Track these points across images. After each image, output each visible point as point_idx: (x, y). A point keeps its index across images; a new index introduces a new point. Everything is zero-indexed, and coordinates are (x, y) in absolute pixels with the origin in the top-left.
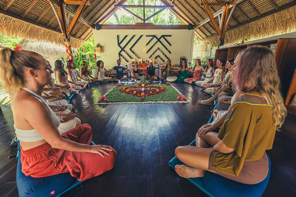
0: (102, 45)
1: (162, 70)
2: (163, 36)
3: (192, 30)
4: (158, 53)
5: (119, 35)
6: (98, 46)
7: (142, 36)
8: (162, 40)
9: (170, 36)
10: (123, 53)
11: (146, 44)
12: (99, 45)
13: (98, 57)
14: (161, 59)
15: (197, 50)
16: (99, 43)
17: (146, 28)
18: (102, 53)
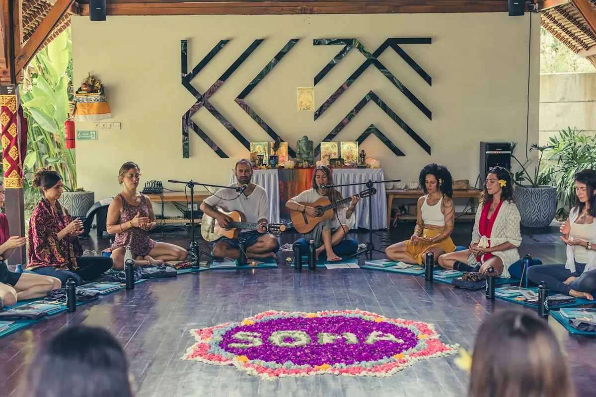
0: (106, 80)
1: (391, 197)
2: (393, 43)
3: (527, 14)
4: (373, 115)
5: (190, 39)
6: (92, 85)
7: (293, 43)
8: (390, 58)
9: (428, 41)
10: (203, 117)
11: (315, 79)
12: (94, 82)
13: (82, 133)
14: (388, 143)
15: (563, 98)
16: (94, 74)
17: (315, 9)
18: (107, 120)
